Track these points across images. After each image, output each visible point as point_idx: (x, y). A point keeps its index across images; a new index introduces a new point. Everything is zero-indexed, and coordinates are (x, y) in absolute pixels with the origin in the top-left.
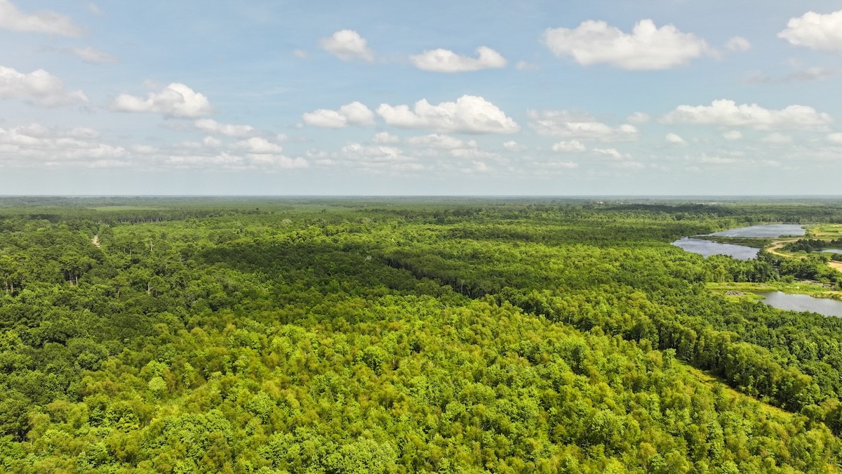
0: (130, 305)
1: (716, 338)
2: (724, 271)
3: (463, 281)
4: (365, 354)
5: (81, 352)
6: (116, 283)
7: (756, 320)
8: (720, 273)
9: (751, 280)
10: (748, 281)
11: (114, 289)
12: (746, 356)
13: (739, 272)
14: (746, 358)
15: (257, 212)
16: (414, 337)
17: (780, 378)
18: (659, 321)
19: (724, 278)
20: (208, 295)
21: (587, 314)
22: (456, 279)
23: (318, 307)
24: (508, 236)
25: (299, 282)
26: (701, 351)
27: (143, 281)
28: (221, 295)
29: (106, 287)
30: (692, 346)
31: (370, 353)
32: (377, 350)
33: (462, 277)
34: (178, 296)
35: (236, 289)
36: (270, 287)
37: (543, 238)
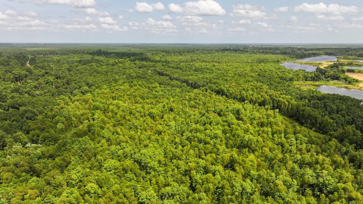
0: (46, 92)
1: (296, 105)
2: (301, 76)
3: (191, 82)
4: (149, 113)
5: (26, 113)
6: (39, 83)
7: (313, 97)
9: (312, 80)
10: (311, 81)
11: (38, 85)
12: (308, 112)
13: (308, 77)
16: (170, 105)
17: (321, 121)
18: (273, 98)
19: (301, 79)
20: (80, 88)
21: (243, 95)
22: (188, 80)
23: (128, 93)
24: (211, 61)
25: (121, 82)
26: (290, 110)
27: (51, 82)
28: (86, 88)
29: (35, 84)
30: (286, 108)
31: (151, 112)
32: (154, 111)
33: (190, 80)
34: (67, 88)
35: (92, 85)
36: (108, 84)
37: (226, 62)
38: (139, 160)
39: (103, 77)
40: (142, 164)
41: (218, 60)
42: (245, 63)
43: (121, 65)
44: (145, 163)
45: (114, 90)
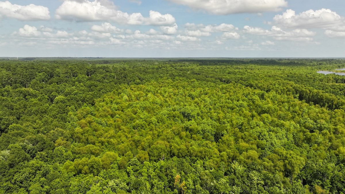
0: (111, 82)
1: (316, 92)
2: (332, 79)
3: (224, 79)
4: (189, 94)
5: (101, 90)
6: (105, 75)
7: (335, 89)
8: (330, 80)
9: (343, 82)
10: (342, 83)
11: (105, 77)
12: (325, 96)
13: (338, 79)
14: (325, 97)
15: (144, 61)
16: (205, 92)
17: (336, 103)
18: (296, 89)
19: (331, 81)
20: (134, 81)
21: (270, 88)
22: (221, 78)
23: (172, 84)
24: (244, 68)
25: (165, 78)
26: (310, 98)
27: (113, 76)
28: (138, 81)
29: (102, 76)
30: (308, 96)
31: (191, 94)
32: (193, 93)
33: (223, 78)
34: (124, 80)
35: (143, 79)
36: (155, 79)
37: (258, 69)
38: (184, 113)
39: (151, 75)
40: (186, 115)
41: (251, 68)
42: (277, 70)
43: (164, 69)
44: (188, 114)
45: (161, 82)
